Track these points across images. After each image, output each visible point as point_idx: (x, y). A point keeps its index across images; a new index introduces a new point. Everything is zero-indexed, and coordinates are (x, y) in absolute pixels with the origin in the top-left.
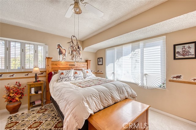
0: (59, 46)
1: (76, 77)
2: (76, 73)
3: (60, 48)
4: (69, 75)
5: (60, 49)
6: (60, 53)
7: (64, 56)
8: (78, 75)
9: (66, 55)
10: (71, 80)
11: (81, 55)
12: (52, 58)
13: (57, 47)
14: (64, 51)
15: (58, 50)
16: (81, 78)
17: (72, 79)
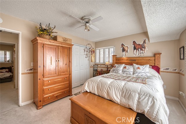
0: (123, 45)
1: (124, 71)
2: (125, 67)
3: (123, 46)
4: (119, 68)
5: (123, 48)
6: (124, 50)
7: (127, 53)
8: (126, 70)
9: (128, 52)
10: (118, 73)
11: (146, 48)
12: (117, 56)
13: (121, 46)
14: (126, 49)
15: (122, 48)
16: (129, 73)
17: (121, 72)
